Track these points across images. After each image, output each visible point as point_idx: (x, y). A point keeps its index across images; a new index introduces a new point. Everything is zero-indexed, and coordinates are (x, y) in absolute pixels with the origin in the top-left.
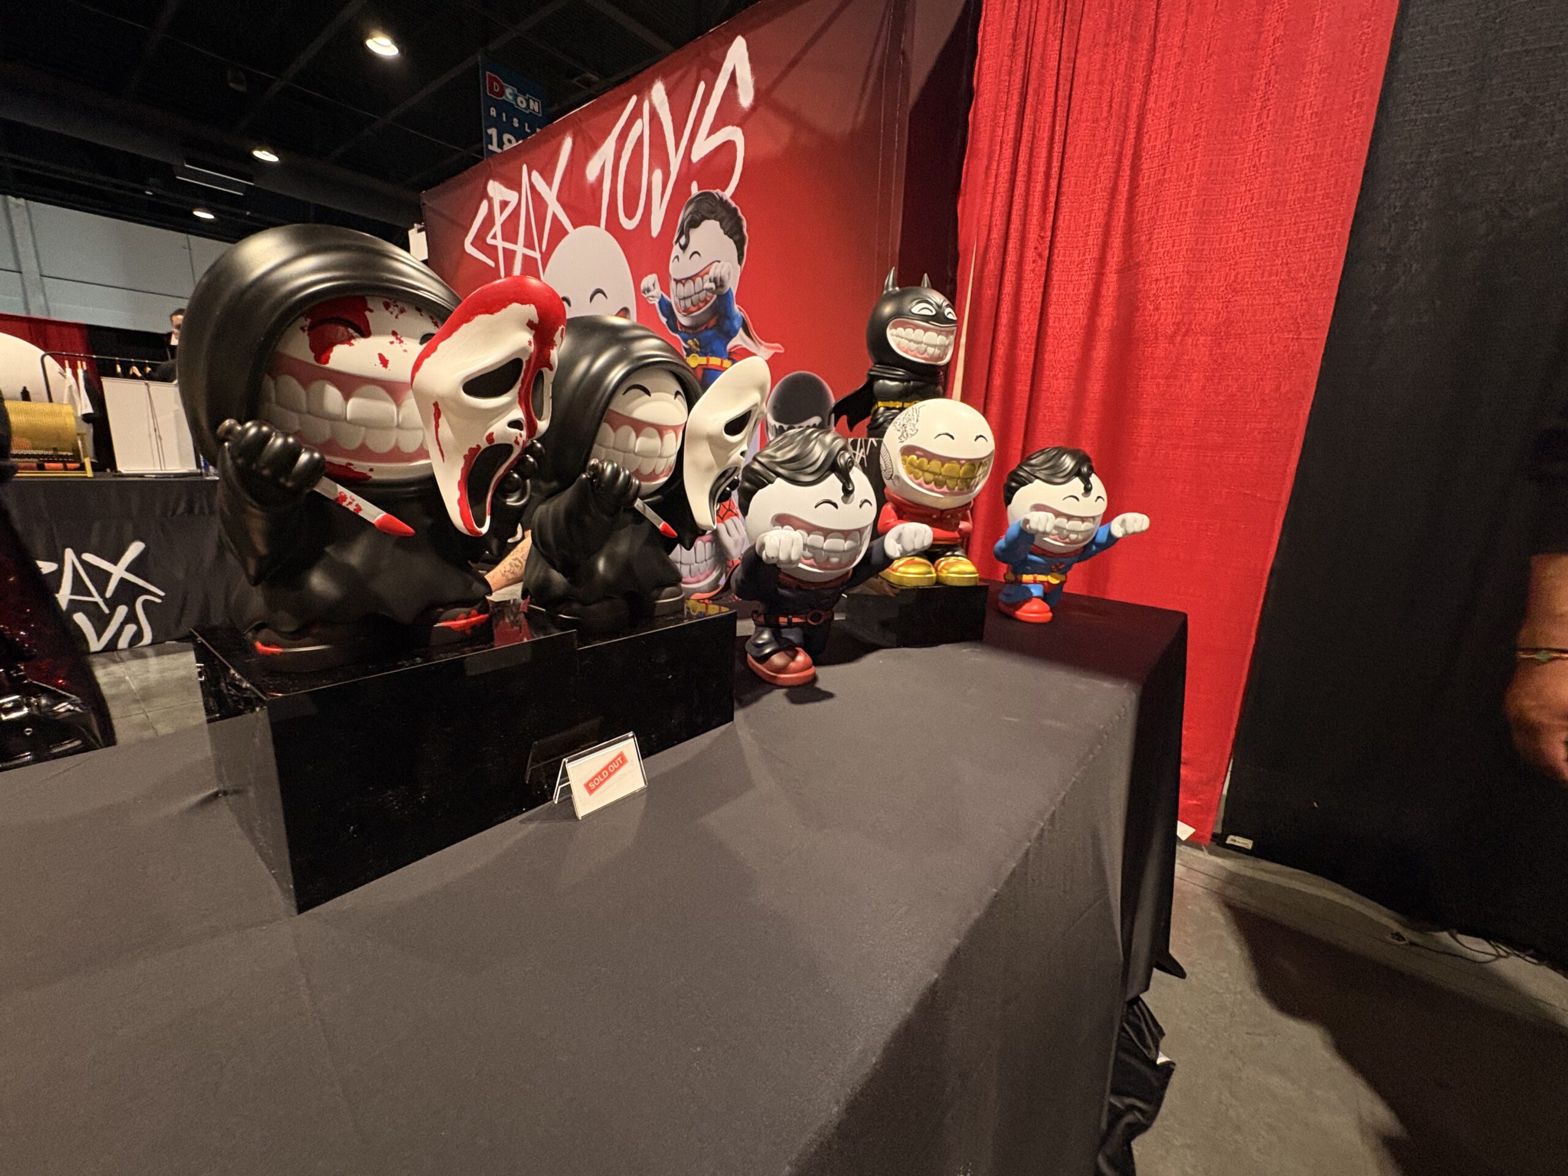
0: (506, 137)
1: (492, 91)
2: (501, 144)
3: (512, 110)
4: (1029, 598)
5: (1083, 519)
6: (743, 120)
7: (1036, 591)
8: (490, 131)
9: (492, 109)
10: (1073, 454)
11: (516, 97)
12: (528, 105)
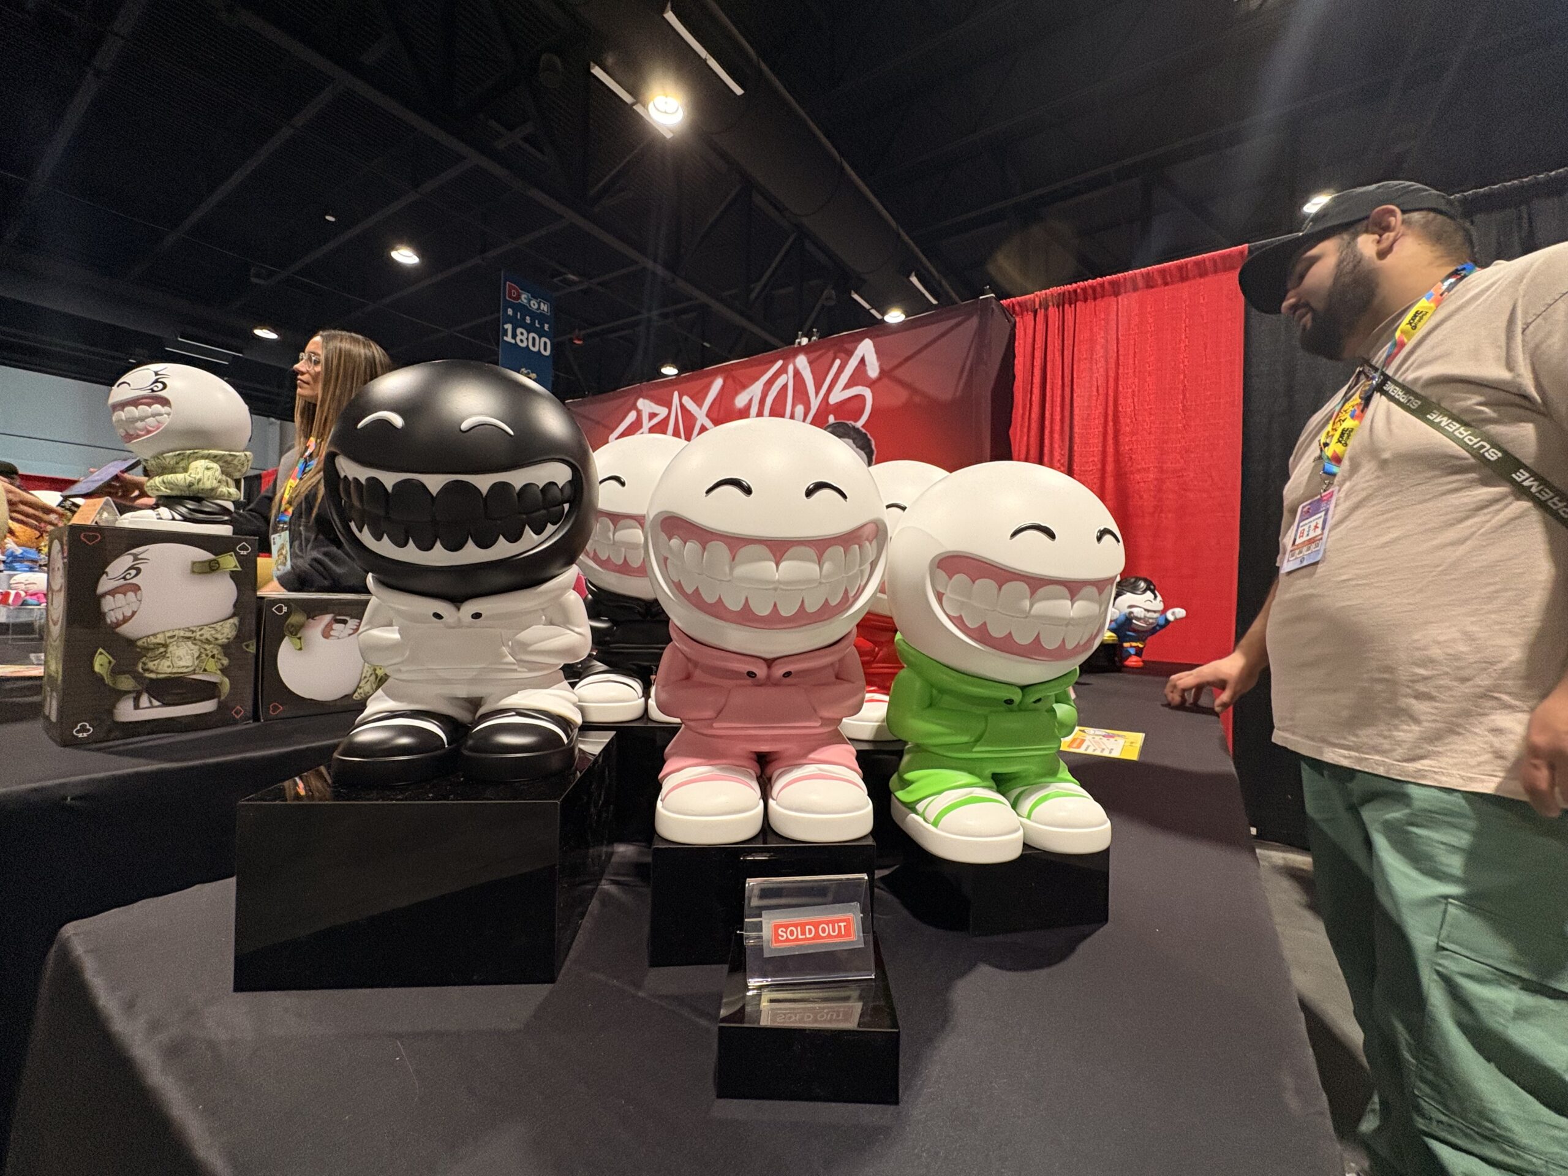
0: (519, 330)
1: (510, 297)
2: (514, 336)
3: (525, 310)
4: (1130, 655)
5: (1155, 612)
6: (871, 384)
7: (1132, 651)
8: (506, 326)
9: (509, 310)
10: (1145, 580)
11: (529, 301)
12: (539, 306)
